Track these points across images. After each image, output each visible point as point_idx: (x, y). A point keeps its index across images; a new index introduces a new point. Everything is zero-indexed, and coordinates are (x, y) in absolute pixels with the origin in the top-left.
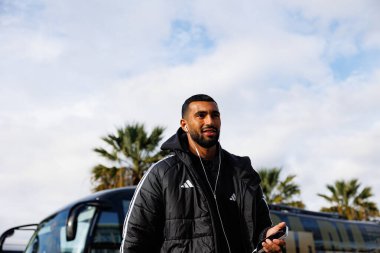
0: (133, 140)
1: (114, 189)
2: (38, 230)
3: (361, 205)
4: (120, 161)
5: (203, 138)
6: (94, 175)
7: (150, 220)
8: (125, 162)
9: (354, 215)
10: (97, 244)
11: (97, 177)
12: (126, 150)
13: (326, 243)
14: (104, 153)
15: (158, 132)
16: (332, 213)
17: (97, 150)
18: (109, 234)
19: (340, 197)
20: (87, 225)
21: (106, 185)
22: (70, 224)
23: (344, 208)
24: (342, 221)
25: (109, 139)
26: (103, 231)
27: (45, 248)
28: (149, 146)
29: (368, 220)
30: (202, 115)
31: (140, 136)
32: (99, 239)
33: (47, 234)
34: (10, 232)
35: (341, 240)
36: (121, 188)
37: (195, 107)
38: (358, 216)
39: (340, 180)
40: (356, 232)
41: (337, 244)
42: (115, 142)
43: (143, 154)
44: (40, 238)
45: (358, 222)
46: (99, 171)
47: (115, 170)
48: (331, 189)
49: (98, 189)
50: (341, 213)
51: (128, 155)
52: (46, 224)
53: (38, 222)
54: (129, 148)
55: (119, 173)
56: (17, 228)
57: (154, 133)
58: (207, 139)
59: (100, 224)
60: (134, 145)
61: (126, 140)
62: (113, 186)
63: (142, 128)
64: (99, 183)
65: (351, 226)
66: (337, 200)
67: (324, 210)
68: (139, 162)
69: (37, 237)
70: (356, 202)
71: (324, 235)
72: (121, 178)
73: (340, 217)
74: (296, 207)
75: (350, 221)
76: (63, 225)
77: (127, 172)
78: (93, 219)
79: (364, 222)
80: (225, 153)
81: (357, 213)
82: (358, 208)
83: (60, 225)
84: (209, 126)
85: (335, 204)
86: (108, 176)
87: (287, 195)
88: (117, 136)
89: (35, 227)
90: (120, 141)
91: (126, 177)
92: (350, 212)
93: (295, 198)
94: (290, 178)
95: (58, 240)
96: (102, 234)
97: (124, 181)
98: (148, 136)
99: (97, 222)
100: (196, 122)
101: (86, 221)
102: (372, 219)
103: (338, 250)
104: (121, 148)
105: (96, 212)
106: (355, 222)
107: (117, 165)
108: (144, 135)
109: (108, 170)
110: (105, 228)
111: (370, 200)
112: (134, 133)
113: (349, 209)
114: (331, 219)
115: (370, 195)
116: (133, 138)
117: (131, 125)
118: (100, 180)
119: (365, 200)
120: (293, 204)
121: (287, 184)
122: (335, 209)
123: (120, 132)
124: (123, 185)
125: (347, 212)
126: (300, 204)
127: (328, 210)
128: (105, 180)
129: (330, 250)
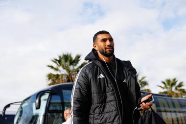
0: (66, 61)
1: (58, 85)
2: (22, 104)
3: (179, 90)
4: (60, 71)
5: (106, 52)
6: (48, 78)
7: (84, 95)
8: (63, 71)
9: (175, 95)
10: (51, 110)
11: (49, 79)
12: (63, 66)
13: (162, 108)
14: (52, 67)
15: (78, 57)
16: (164, 94)
17: (49, 66)
18: (56, 106)
19: (168, 87)
20: (46, 102)
21: (54, 83)
22: (37, 101)
23: (170, 92)
24: (169, 98)
25: (55, 60)
26: (54, 105)
27: (26, 113)
28: (74, 63)
29: (182, 97)
30: (104, 40)
31: (69, 59)
32: (51, 108)
33: (27, 106)
34: (8, 106)
35: (169, 107)
36: (61, 84)
37: (100, 37)
38: (177, 95)
39: (168, 79)
40: (176, 103)
41: (167, 109)
42: (57, 62)
43: (71, 68)
44: (23, 108)
45: (177, 98)
46: (50, 76)
47: (58, 75)
48: (164, 83)
49: (50, 85)
50: (169, 94)
51: (64, 68)
52: (26, 101)
53: (22, 101)
54: (64, 65)
55: (60, 77)
56: (12, 104)
57: (76, 57)
58: (108, 52)
59: (52, 101)
60: (66, 63)
61: (63, 61)
62: (57, 83)
63: (70, 55)
64: (50, 81)
65: (174, 101)
66: (167, 88)
67: (160, 93)
68: (70, 72)
69: (22, 108)
70: (176, 89)
71: (161, 105)
72: (61, 80)
73: (168, 96)
74: (147, 92)
75: (173, 98)
76: (34, 102)
77: (64, 77)
78: (48, 99)
79: (180, 98)
80: (118, 60)
81: (177, 94)
82: (177, 92)
83: (32, 102)
84: (109, 46)
85: (165, 90)
86: (55, 78)
87: (142, 86)
88: (58, 59)
89: (20, 103)
90: (60, 61)
91: (63, 79)
92: (173, 94)
93: (146, 87)
94: (143, 78)
95: (32, 109)
96: (53, 106)
97: (62, 80)
98: (73, 59)
99: (50, 100)
100: (101, 44)
101: (45, 100)
102: (184, 97)
103: (167, 112)
104: (60, 64)
105: (49, 96)
106: (175, 98)
107: (58, 73)
108: (71, 59)
109: (54, 75)
110: (54, 103)
111: (183, 88)
112: (67, 58)
113: (173, 92)
114: (164, 97)
115: (182, 86)
116: (66, 60)
117: (65, 54)
118: (51, 80)
119: (180, 88)
120: (145, 90)
121: (142, 81)
122: (166, 92)
123: (60, 57)
124: (62, 83)
125: (172, 94)
126: (148, 90)
127: (162, 93)
128: (53, 80)
129: (164, 112)
